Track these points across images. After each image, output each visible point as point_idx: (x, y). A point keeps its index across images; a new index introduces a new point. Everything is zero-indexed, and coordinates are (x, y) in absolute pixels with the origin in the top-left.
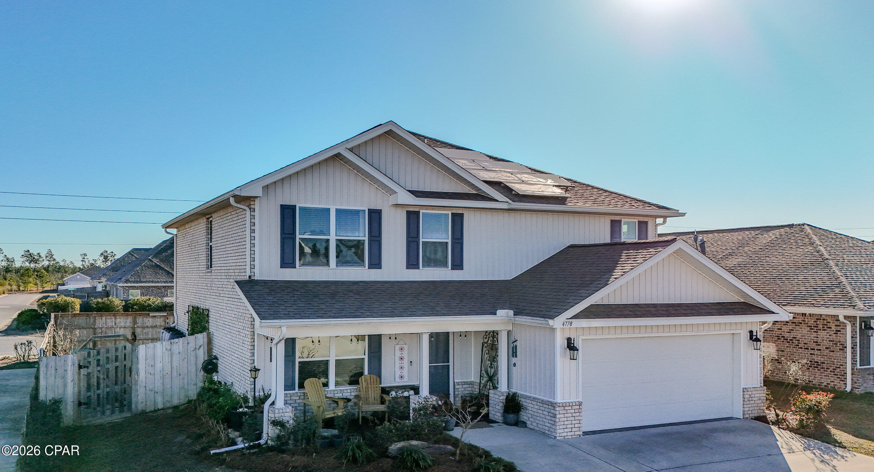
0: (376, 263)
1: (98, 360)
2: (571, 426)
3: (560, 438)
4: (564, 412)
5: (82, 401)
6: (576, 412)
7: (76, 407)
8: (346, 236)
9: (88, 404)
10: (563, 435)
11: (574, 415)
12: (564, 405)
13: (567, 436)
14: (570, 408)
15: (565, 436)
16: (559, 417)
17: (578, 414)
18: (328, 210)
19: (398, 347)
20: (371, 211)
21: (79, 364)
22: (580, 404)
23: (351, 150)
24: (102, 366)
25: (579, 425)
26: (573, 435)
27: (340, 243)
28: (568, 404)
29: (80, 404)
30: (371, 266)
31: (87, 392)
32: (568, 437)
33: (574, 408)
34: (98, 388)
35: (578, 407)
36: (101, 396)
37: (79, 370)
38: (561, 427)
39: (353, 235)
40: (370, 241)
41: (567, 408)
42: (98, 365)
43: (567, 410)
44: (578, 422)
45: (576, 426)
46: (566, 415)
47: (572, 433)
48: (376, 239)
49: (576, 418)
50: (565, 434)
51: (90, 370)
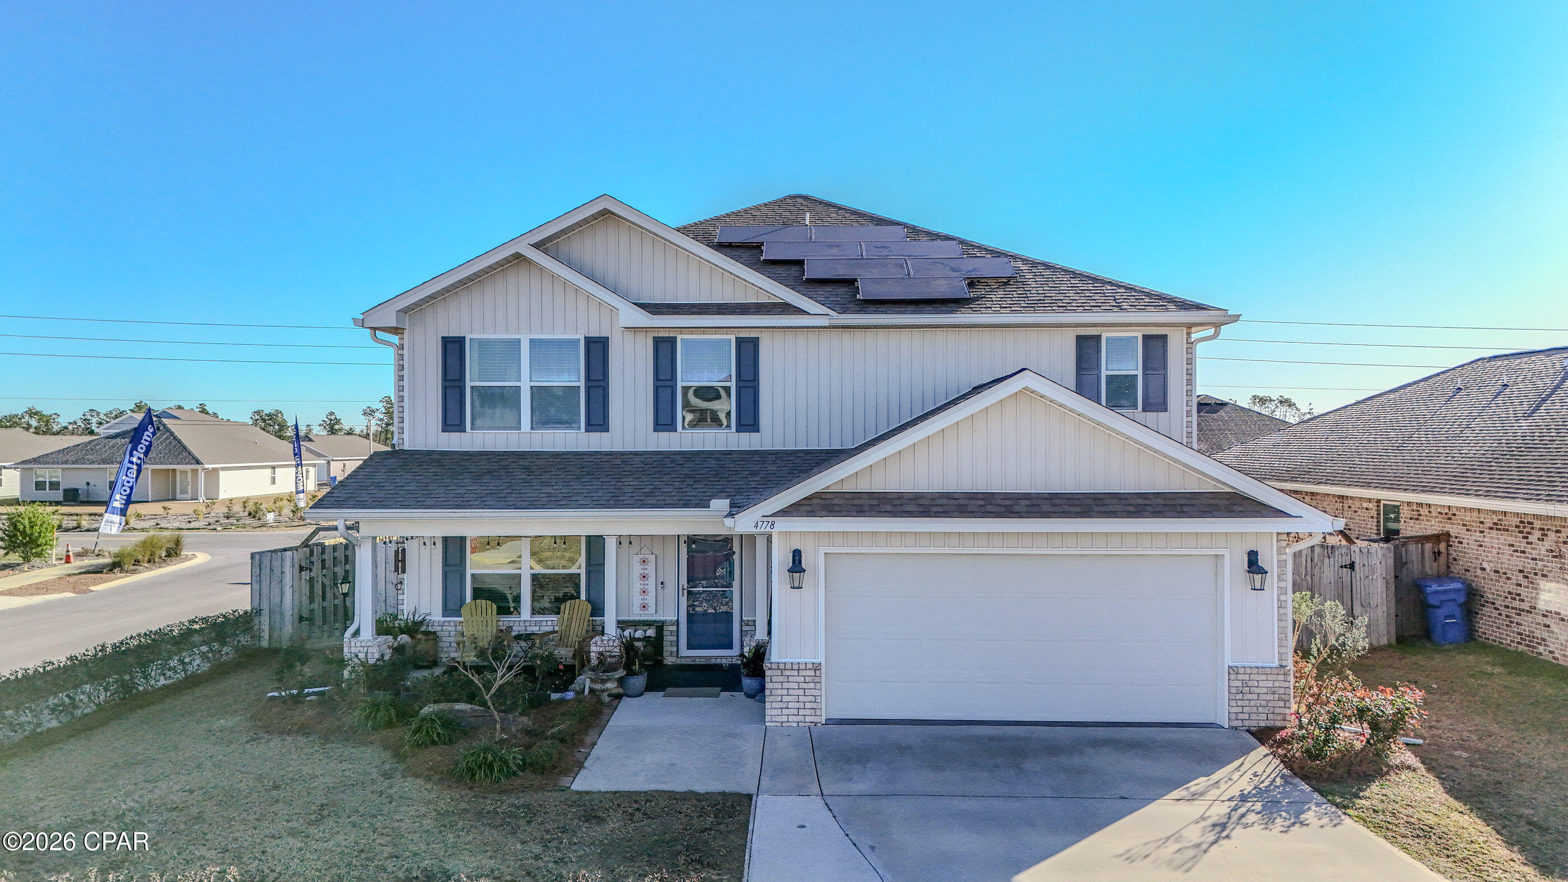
0: (598, 421)
1: (323, 561)
2: (796, 705)
3: (773, 724)
4: (781, 679)
5: (304, 615)
6: (807, 681)
7: (296, 621)
8: (547, 381)
9: (311, 620)
10: (779, 719)
11: (805, 686)
12: (782, 666)
13: (788, 721)
14: (795, 673)
15: (784, 722)
16: (770, 687)
17: (812, 685)
18: (519, 341)
19: (637, 558)
20: (589, 341)
21: (300, 565)
22: (816, 668)
23: (537, 246)
24: (328, 568)
25: (814, 705)
26: (801, 722)
27: (537, 392)
28: (789, 666)
29: (301, 619)
30: (590, 427)
31: (310, 604)
32: (790, 724)
33: (802, 673)
34: (324, 598)
35: (812, 673)
36: (327, 608)
37: (300, 573)
38: (774, 705)
39: (559, 380)
40: (588, 389)
41: (787, 673)
42: (323, 567)
43: (788, 676)
44: (812, 699)
45: (808, 705)
46: (786, 685)
47: (800, 718)
48: (601, 383)
49: (808, 692)
50: (785, 718)
51: (313, 574)
